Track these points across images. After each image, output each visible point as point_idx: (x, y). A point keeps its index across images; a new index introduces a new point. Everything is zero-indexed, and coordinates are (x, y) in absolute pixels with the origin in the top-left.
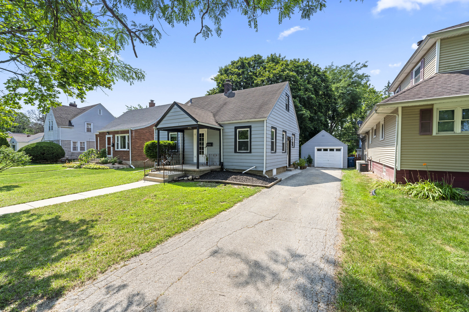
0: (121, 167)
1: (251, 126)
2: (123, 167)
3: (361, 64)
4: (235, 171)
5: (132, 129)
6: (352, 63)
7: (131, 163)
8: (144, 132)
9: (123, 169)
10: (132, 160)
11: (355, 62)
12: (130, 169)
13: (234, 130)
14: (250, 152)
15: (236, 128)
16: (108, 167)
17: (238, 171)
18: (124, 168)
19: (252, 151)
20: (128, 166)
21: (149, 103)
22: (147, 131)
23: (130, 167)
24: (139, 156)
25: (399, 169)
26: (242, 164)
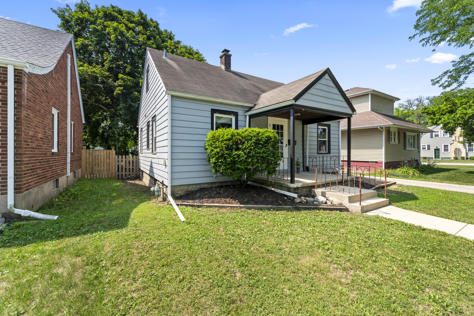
7: (11, 201)
8: (40, 87)
14: (329, 152)
22: (43, 87)
25: (386, 161)
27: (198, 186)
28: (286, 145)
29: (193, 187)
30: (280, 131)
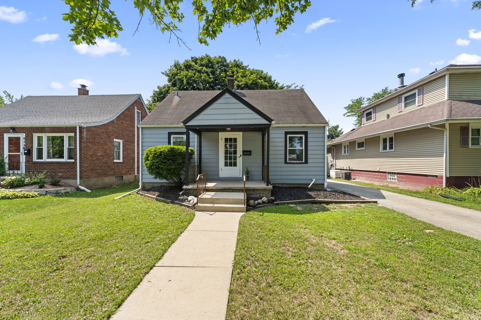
0: (63, 191)
1: (307, 132)
2: (66, 191)
3: (299, 87)
4: (285, 186)
5: (83, 125)
6: (292, 85)
7: (78, 183)
8: (100, 131)
9: (67, 194)
10: (81, 178)
11: (294, 84)
12: (78, 193)
13: (284, 136)
14: (306, 162)
15: (287, 133)
16: (36, 193)
17: (289, 186)
18: (68, 192)
19: (309, 161)
20: (73, 188)
21: (79, 89)
22: (103, 130)
23: (78, 189)
24: (92, 170)
25: (448, 176)
26: (295, 177)
27: (160, 184)
28: (241, 155)
29: (157, 184)
30: (233, 144)
